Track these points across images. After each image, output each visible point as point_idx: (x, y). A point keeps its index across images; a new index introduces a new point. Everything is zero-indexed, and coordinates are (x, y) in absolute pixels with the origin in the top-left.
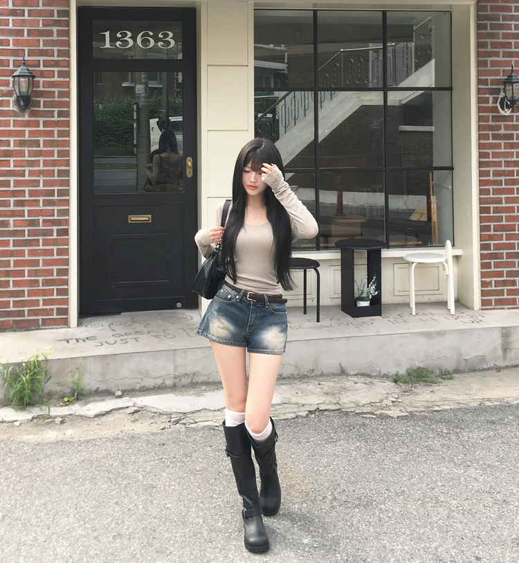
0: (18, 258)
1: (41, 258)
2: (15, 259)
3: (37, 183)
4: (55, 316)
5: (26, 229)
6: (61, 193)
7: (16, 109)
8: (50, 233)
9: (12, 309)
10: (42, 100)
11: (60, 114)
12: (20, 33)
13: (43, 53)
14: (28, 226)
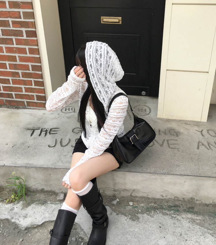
4: (36, 101)
9: (2, 92)
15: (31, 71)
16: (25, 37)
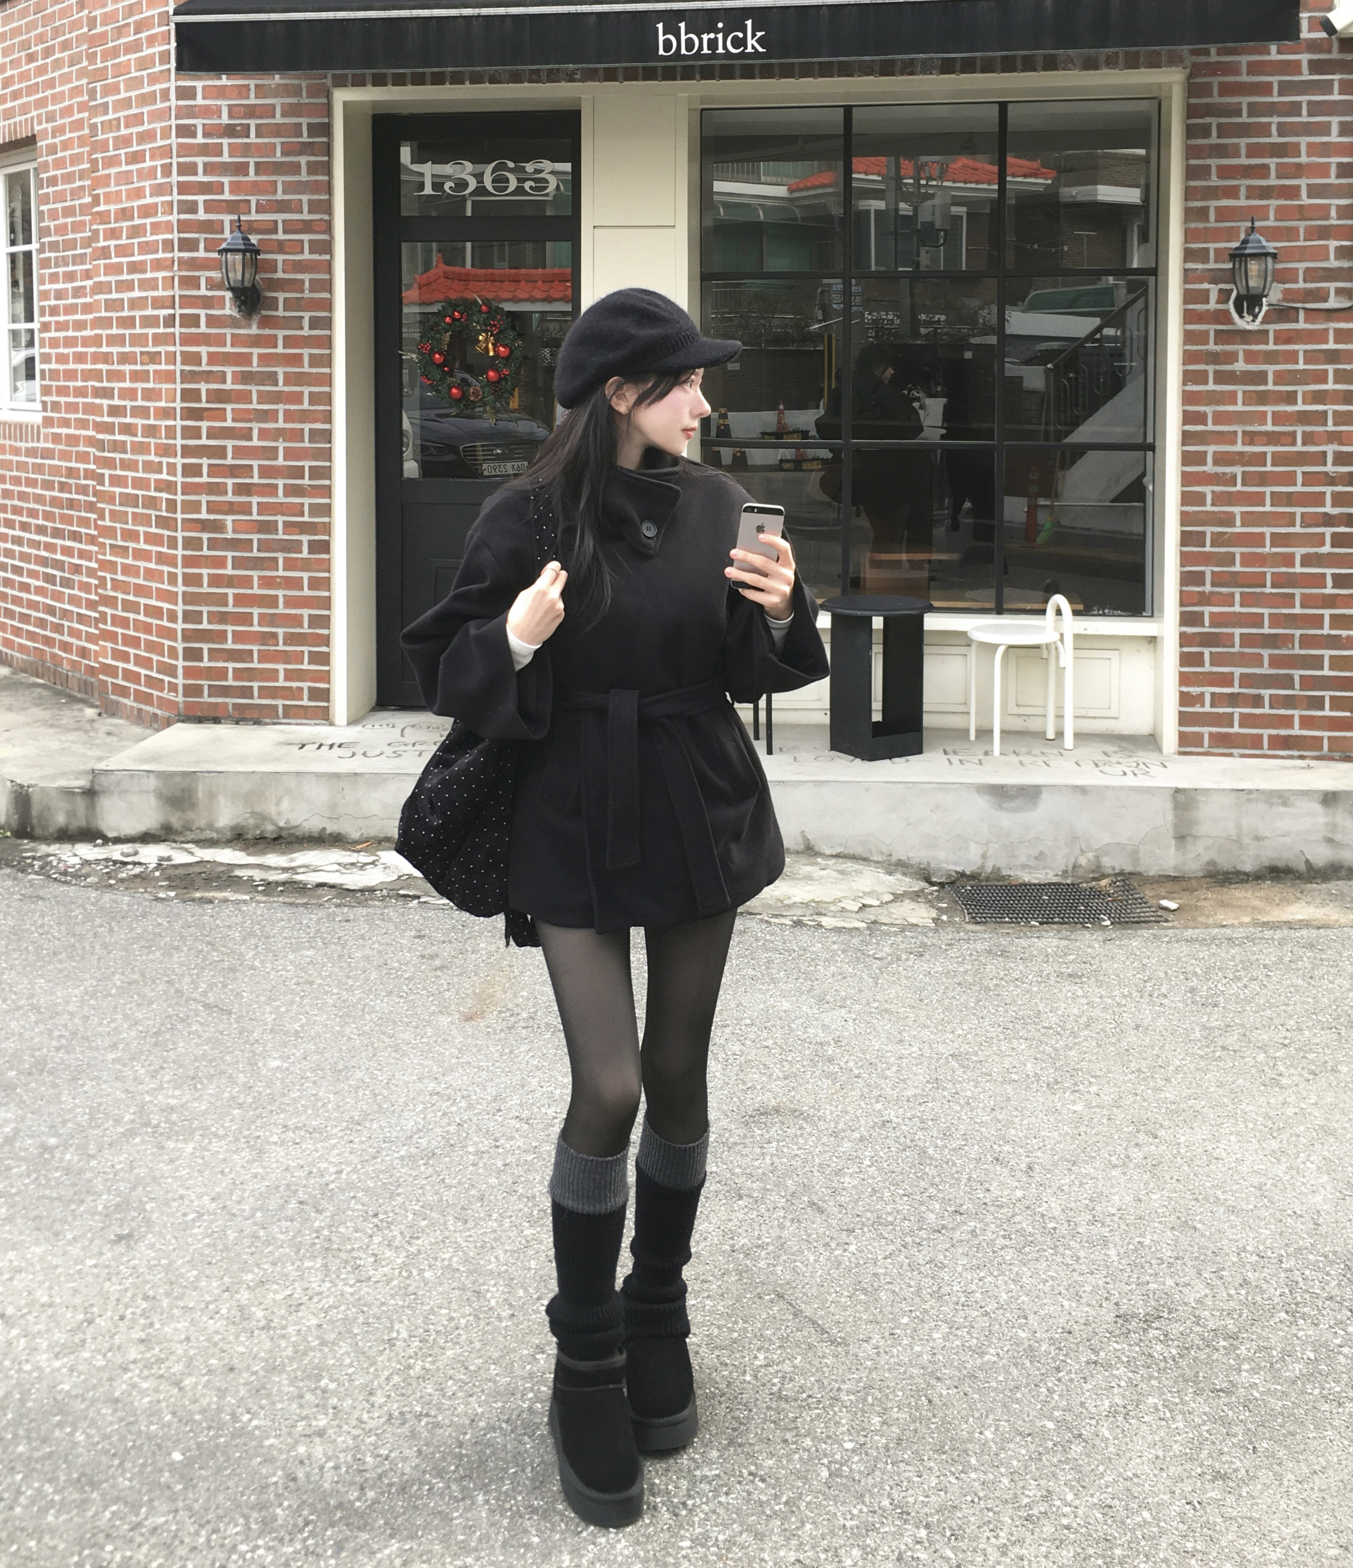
0: (241, 591)
1: (280, 593)
2: (236, 591)
3: (272, 453)
4: (305, 702)
5: (255, 537)
6: (316, 473)
7: (235, 313)
8: (295, 546)
9: (231, 682)
10: (281, 296)
11: (315, 323)
12: (241, 169)
13: (282, 207)
14: (259, 532)
15: (306, 629)
16: (305, 554)
